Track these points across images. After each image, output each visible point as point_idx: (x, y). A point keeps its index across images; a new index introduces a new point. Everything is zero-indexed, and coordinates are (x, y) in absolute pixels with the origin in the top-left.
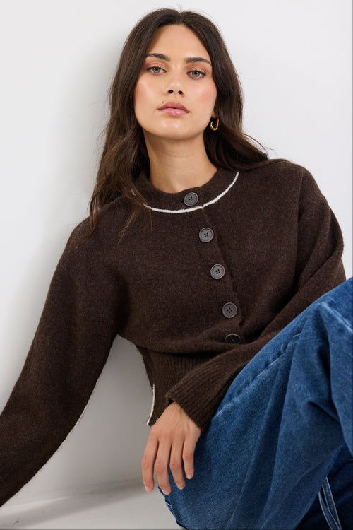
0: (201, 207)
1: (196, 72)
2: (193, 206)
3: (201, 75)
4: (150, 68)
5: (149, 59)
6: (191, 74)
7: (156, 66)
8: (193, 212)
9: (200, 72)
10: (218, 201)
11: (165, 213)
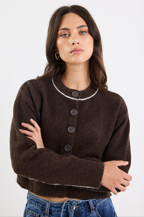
0: (77, 100)
1: (82, 32)
2: (74, 97)
3: (85, 33)
4: (62, 35)
5: (60, 32)
6: (80, 33)
7: (65, 33)
8: (73, 100)
9: (84, 32)
10: (85, 100)
11: (62, 95)
